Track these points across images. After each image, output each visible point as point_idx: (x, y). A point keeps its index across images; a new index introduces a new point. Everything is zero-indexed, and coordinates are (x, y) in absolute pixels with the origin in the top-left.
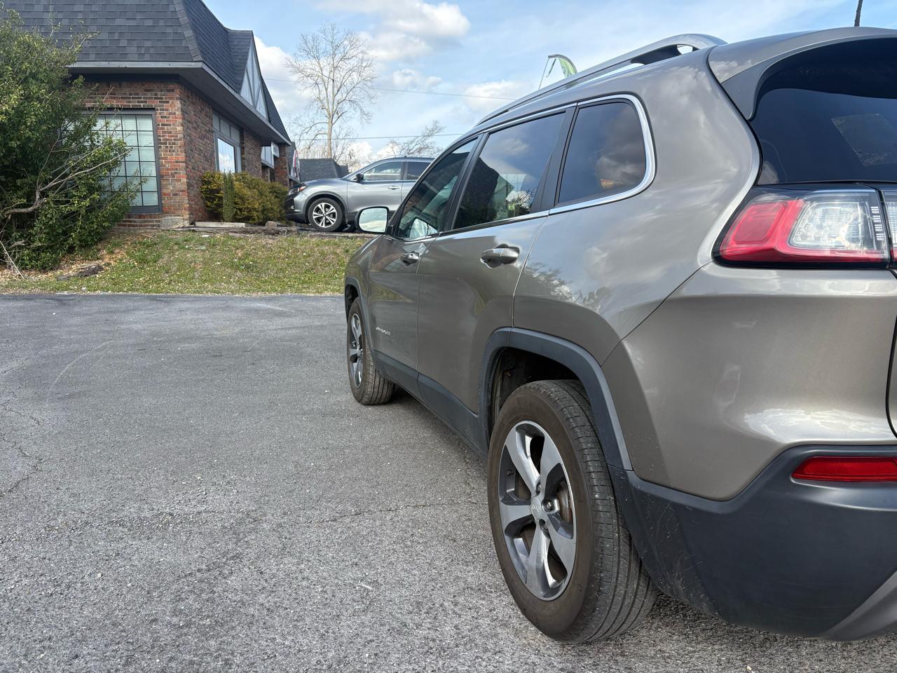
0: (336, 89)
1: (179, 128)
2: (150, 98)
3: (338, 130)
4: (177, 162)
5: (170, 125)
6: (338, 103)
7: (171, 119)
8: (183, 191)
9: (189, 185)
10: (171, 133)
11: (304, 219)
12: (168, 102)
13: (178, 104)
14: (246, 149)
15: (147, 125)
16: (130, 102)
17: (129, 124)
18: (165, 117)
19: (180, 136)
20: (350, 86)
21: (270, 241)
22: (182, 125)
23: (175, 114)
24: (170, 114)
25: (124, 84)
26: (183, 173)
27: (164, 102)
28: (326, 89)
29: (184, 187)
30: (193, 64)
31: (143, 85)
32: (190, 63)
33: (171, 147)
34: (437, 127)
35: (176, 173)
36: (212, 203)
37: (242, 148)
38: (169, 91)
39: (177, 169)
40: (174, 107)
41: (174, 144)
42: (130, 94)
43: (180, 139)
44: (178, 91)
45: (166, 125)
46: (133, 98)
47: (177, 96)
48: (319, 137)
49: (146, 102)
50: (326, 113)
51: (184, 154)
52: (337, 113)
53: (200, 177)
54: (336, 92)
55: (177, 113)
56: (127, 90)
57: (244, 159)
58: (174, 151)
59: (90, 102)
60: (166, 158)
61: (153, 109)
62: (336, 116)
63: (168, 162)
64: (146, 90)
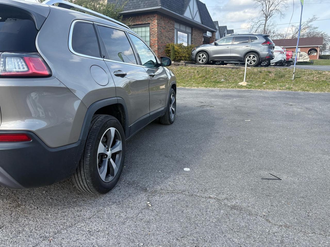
0: (270, 5)
1: (156, 29)
2: (149, 20)
3: (269, 23)
4: (155, 41)
5: (154, 28)
6: (271, 11)
7: (154, 26)
8: (156, 51)
9: (158, 49)
10: (154, 31)
11: (195, 59)
12: (153, 21)
13: (156, 21)
14: (194, 34)
15: (148, 29)
16: (143, 22)
17: (144, 29)
18: (153, 26)
19: (156, 32)
20: (276, 4)
21: (175, 68)
22: (157, 28)
23: (155, 25)
24: (154, 25)
25: (142, 16)
26: (156, 44)
27: (152, 21)
28: (266, 6)
29: (157, 49)
30: (158, 7)
31: (147, 16)
32: (157, 7)
33: (154, 36)
34: (315, 18)
35: (154, 45)
36: (168, 54)
37: (192, 34)
38: (154, 17)
39: (155, 43)
40: (155, 22)
41: (154, 35)
42: (144, 19)
43: (156, 33)
44: (156, 17)
45: (153, 29)
46: (144, 21)
47: (156, 18)
48: (261, 26)
49: (147, 21)
50: (265, 16)
51: (157, 38)
52: (270, 16)
53: (165, 46)
54: (270, 6)
55: (156, 24)
56: (143, 18)
57: (192, 38)
58: (154, 37)
59: (133, 23)
60: (152, 40)
61: (149, 24)
62: (269, 17)
63: (153, 41)
64: (148, 18)
